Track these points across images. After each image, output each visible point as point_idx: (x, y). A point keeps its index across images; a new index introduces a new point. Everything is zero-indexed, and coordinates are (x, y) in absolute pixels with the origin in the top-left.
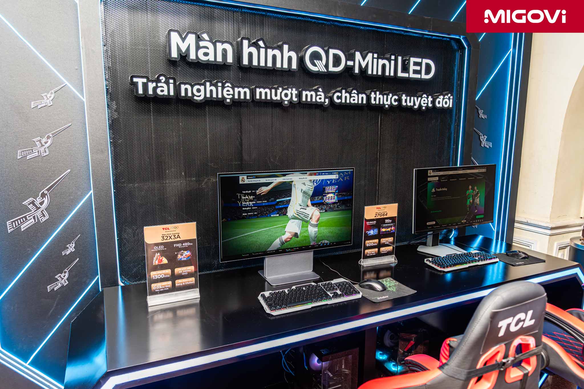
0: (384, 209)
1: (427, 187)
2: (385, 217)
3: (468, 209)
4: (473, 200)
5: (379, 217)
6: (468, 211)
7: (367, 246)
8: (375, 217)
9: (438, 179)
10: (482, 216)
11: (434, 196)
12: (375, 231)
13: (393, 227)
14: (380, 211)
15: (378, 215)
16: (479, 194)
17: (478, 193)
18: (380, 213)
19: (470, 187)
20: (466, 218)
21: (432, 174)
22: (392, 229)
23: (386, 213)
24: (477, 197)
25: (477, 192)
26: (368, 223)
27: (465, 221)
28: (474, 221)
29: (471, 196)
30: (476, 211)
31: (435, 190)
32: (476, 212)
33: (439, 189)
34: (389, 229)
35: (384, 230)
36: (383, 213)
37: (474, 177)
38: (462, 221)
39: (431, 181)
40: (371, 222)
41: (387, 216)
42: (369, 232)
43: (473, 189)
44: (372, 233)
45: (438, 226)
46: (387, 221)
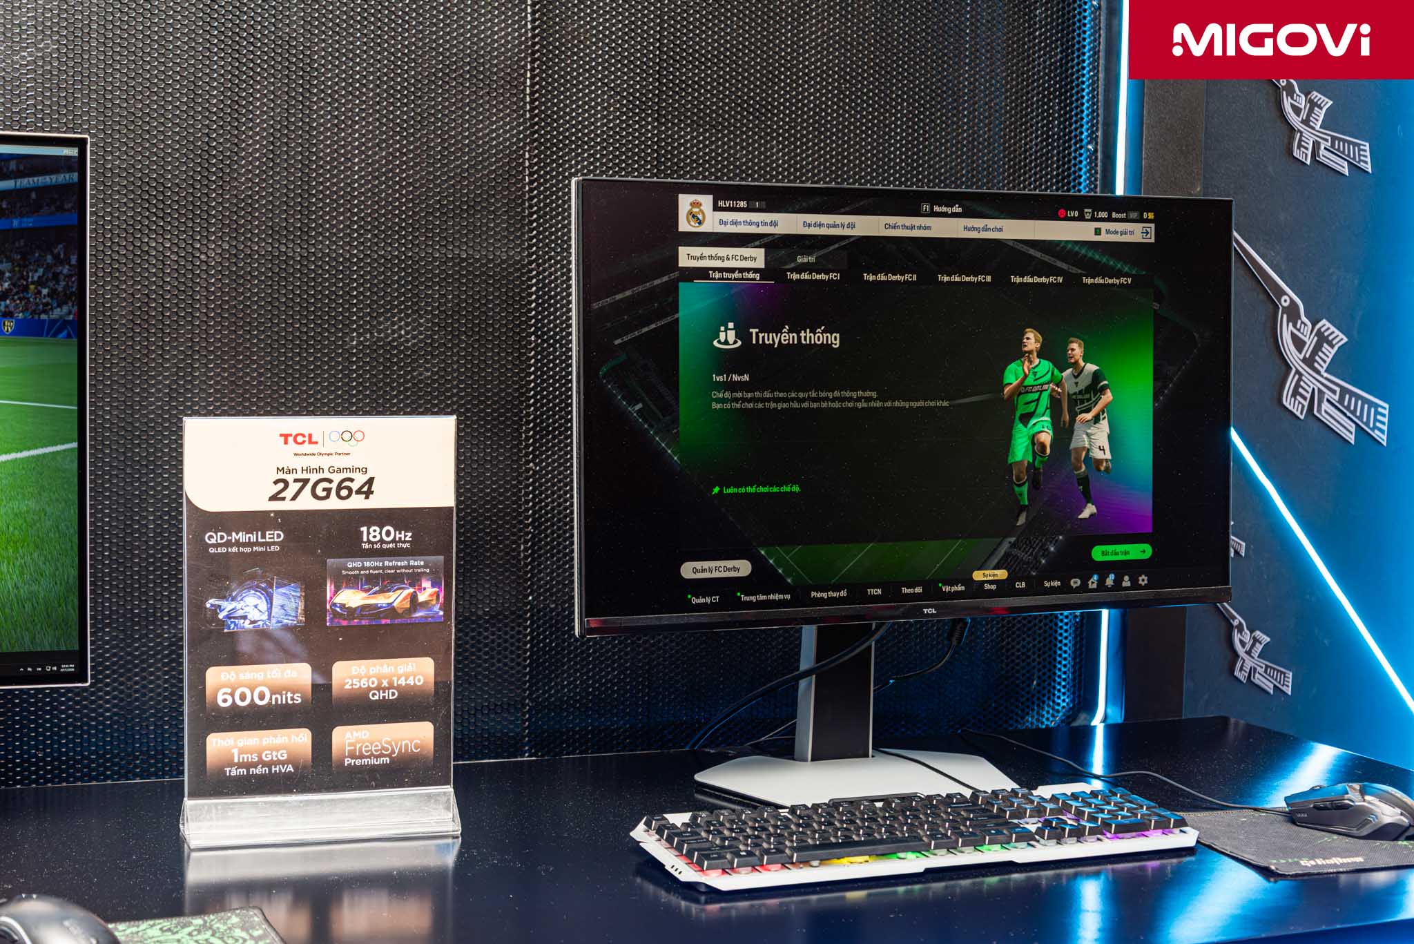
0: (345, 447)
1: (676, 309)
2: (357, 502)
3: (1025, 489)
4: (1063, 432)
5: (306, 502)
6: (1023, 508)
7: (216, 707)
8: (274, 498)
9: (761, 264)
10: (1140, 551)
11: (735, 378)
12: (277, 600)
13: (426, 584)
14: (314, 462)
15: (294, 487)
16: (1108, 397)
17: (1096, 387)
18: (314, 478)
19: (1032, 340)
20: (1007, 555)
21: (713, 222)
22: (422, 597)
23: (360, 480)
24: (1089, 416)
25: (1084, 381)
26: (213, 538)
27: (1002, 574)
28: (1075, 583)
29: (1045, 400)
30: (1089, 510)
31: (742, 334)
32: (1086, 514)
33: (778, 331)
34: (397, 598)
35: (351, 598)
36: (337, 478)
37: (1058, 272)
38: (978, 576)
39: (703, 273)
40: (242, 537)
41: (374, 503)
42: (228, 606)
43: (1053, 352)
44: (253, 615)
45: (777, 597)
46: (372, 534)
